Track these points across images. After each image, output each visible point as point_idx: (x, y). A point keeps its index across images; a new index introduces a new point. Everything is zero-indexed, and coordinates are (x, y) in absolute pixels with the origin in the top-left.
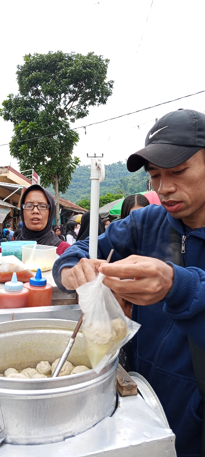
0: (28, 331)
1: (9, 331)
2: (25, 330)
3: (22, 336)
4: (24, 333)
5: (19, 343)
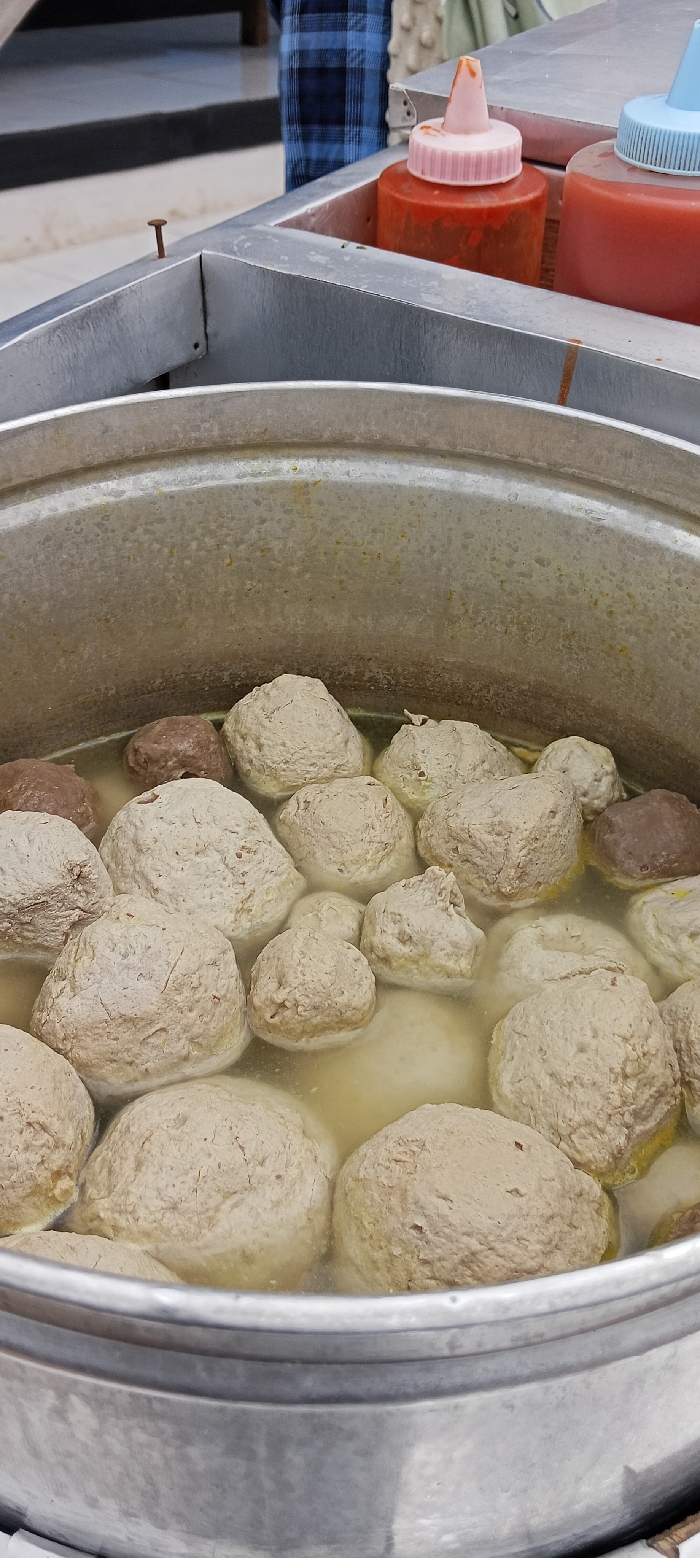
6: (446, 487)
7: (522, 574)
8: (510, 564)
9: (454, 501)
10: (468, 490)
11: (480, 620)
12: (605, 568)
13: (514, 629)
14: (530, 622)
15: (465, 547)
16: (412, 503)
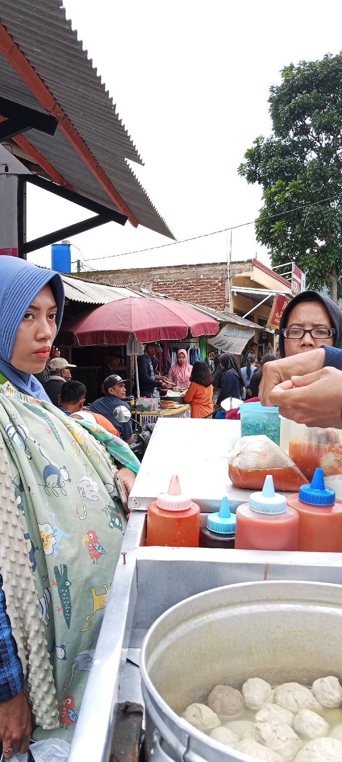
0: (297, 606)
1: (258, 601)
2: (291, 604)
3: (284, 614)
4: (289, 610)
5: (278, 627)
6: (248, 612)
7: (273, 633)
8: (268, 631)
9: (252, 616)
10: (254, 611)
11: (261, 651)
12: (298, 623)
13: (271, 652)
14: (276, 648)
15: (255, 629)
16: (239, 620)
